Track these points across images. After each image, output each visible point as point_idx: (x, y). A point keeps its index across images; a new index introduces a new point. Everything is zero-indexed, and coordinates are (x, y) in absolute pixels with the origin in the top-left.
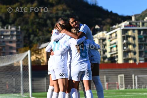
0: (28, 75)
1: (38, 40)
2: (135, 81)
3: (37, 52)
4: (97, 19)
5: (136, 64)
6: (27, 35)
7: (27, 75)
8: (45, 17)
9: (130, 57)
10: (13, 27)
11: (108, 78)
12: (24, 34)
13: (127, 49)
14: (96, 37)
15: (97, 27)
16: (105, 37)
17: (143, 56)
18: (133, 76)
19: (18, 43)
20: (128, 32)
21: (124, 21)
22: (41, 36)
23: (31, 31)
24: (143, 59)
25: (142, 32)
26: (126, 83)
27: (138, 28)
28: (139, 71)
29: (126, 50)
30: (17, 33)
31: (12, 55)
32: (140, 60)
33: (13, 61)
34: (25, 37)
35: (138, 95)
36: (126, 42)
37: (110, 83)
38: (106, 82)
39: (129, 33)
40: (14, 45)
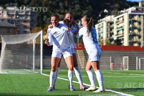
0: (40, 53)
2: (138, 63)
4: (106, 4)
5: (140, 47)
6: (40, 16)
7: (38, 53)
9: (135, 40)
11: (114, 59)
13: (133, 33)
14: (104, 21)
15: (106, 11)
16: (113, 20)
18: (137, 58)
19: (32, 23)
20: (134, 17)
21: (131, 7)
26: (130, 64)
28: (143, 54)
29: (131, 34)
30: (31, 14)
31: (26, 34)
33: (27, 39)
34: (38, 18)
35: (141, 76)
36: (132, 26)
37: (115, 63)
38: (112, 62)
40: (28, 24)
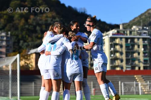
0: (17, 78)
1: (27, 46)
3: (26, 57)
5: (123, 71)
6: (16, 41)
7: (15, 78)
8: (34, 24)
9: (117, 64)
10: (3, 33)
11: (95, 84)
12: (13, 39)
13: (114, 56)
17: (130, 64)
18: (120, 83)
19: (8, 48)
21: (112, 29)
22: (30, 41)
23: (20, 36)
24: (130, 66)
25: (129, 40)
27: (125, 36)
28: (126, 78)
29: (113, 58)
30: (6, 38)
32: (127, 68)
34: (14, 43)
36: (113, 50)
37: (96, 88)
38: (93, 88)
39: (116, 41)
40: (4, 50)
